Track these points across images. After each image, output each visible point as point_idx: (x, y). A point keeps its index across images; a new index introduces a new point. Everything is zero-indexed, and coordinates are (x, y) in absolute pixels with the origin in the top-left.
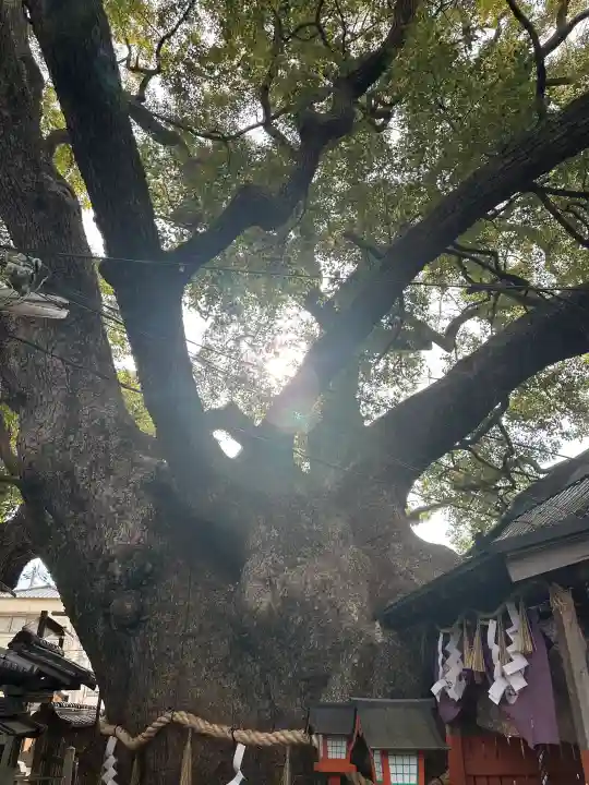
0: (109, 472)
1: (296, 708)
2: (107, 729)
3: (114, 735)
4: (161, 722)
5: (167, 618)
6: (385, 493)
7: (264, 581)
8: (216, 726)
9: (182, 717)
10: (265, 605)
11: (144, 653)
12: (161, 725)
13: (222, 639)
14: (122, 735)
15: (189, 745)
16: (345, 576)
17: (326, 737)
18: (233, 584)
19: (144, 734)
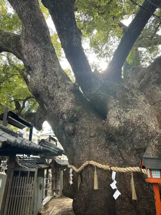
0: (59, 87)
1: (133, 160)
2: (69, 166)
3: (72, 168)
4: (85, 164)
5: (83, 131)
6: (157, 88)
7: (116, 117)
8: (104, 166)
9: (92, 162)
10: (118, 125)
11: (77, 143)
12: (86, 165)
13: (103, 138)
14: (74, 168)
15: (96, 171)
16: (148, 114)
17: (151, 170)
18: (104, 120)
19: (80, 168)
